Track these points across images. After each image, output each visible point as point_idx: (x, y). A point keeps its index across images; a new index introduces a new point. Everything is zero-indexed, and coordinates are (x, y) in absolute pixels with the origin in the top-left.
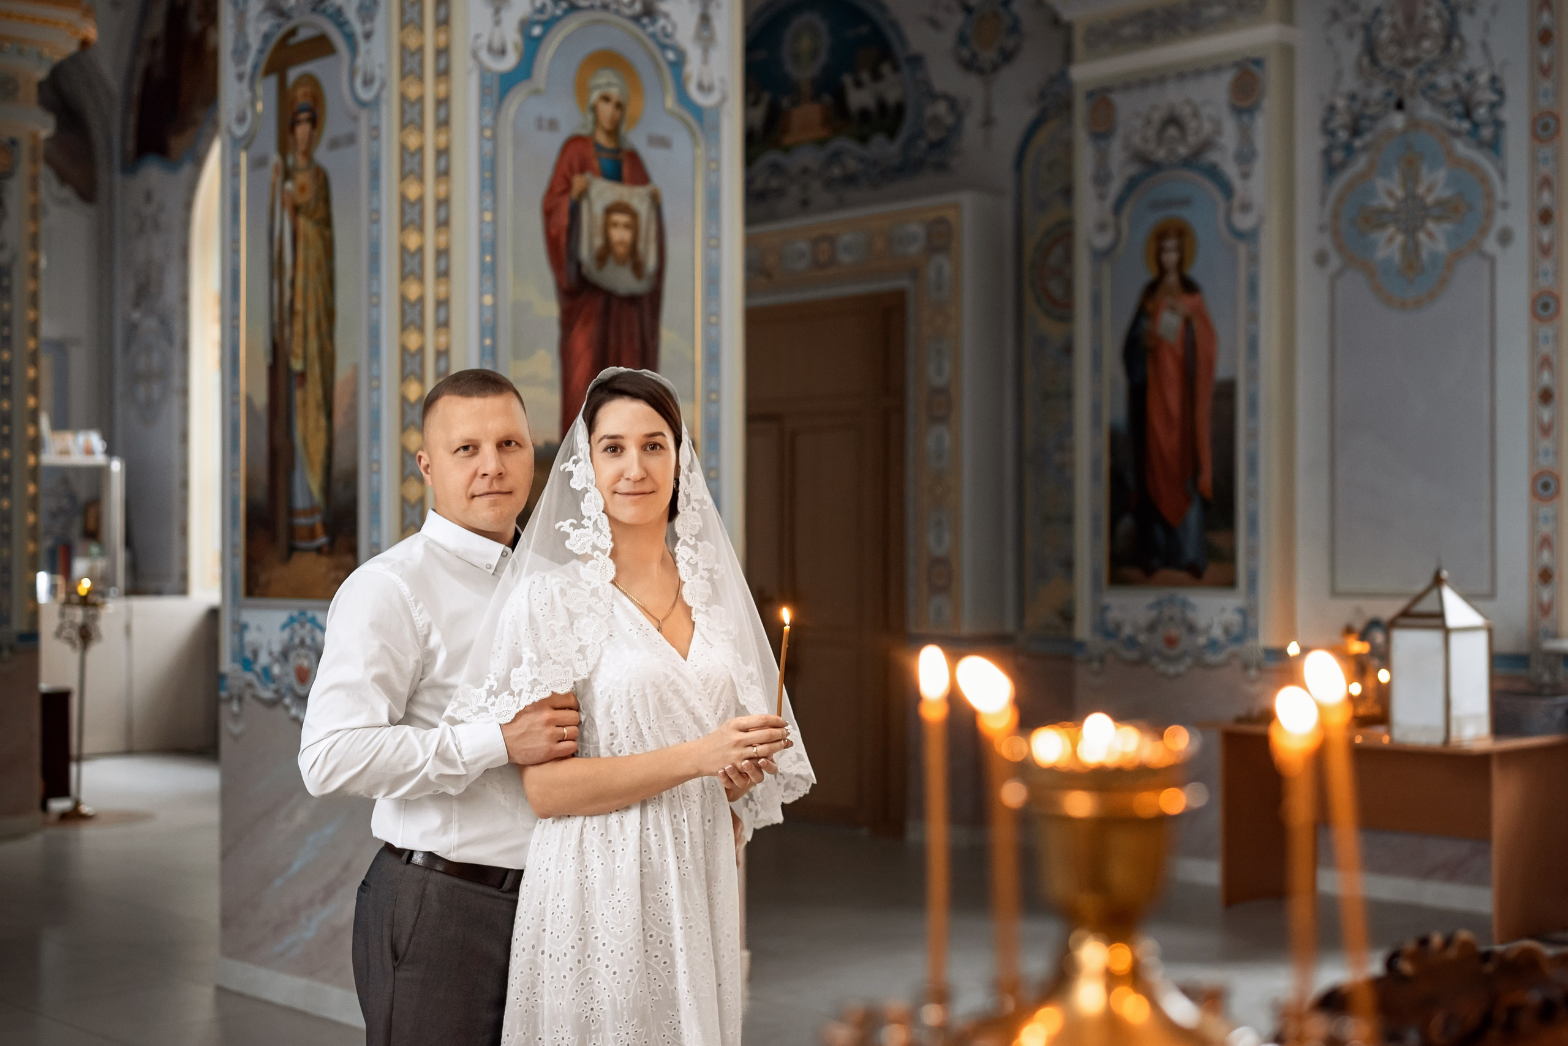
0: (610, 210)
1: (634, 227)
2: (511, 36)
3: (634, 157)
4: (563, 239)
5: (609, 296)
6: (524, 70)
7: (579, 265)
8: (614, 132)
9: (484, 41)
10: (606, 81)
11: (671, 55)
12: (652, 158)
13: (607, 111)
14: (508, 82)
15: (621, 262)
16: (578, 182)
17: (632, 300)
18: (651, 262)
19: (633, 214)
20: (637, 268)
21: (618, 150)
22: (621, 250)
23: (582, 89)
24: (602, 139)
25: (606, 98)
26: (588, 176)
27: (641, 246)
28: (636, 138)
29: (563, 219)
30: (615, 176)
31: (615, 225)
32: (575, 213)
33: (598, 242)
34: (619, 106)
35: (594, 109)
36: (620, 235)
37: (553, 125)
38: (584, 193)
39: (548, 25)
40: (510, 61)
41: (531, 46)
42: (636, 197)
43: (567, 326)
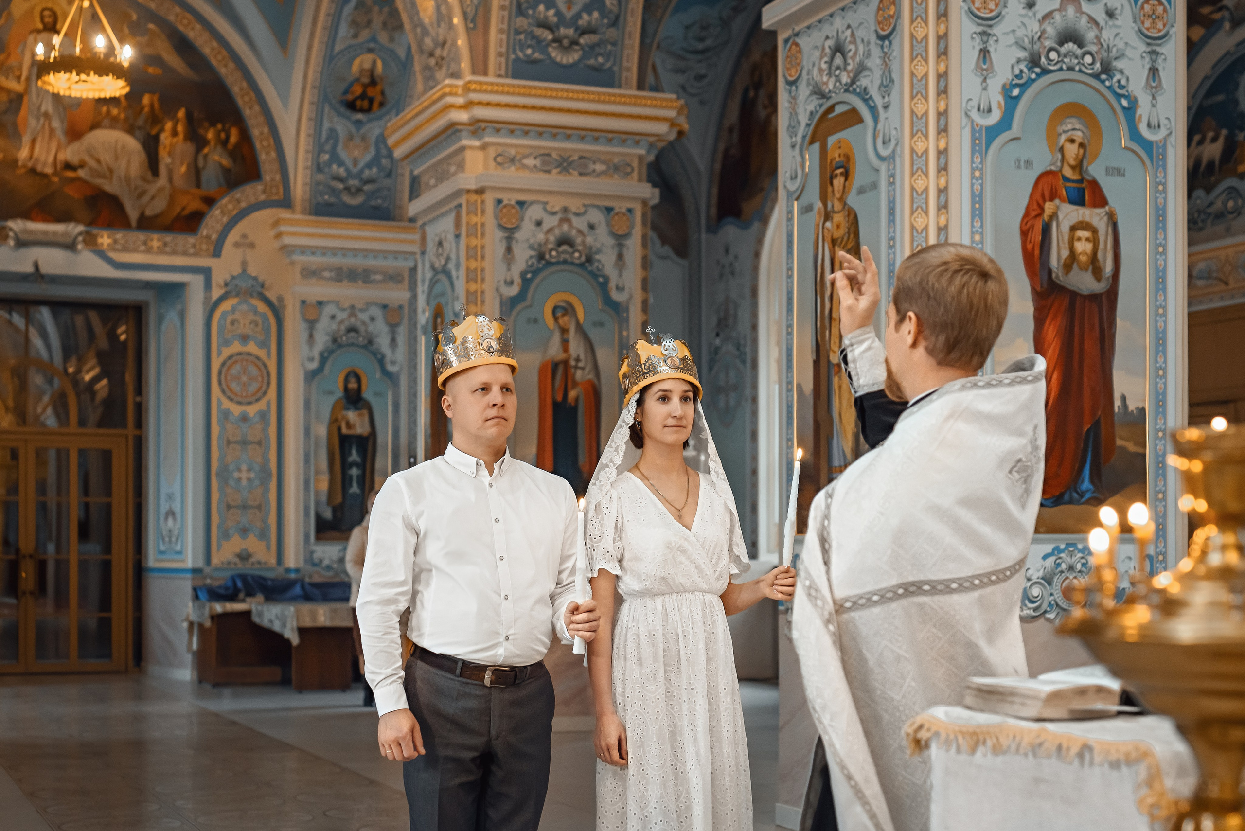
0: (1073, 229)
1: (1095, 241)
2: (996, 98)
3: (1094, 185)
4: (1037, 252)
5: (1074, 295)
6: (1005, 123)
7: (1050, 272)
8: (1079, 167)
9: (974, 103)
10: (1073, 127)
11: (1125, 103)
12: (1108, 185)
13: (1072, 151)
14: (993, 132)
15: (1083, 268)
16: (1049, 207)
17: (1094, 298)
18: (1109, 268)
19: (1095, 231)
20: (1097, 272)
21: (1081, 181)
22: (1083, 258)
24: (1068, 172)
25: (1072, 141)
26: (1057, 201)
27: (1100, 255)
29: (1036, 236)
30: (1079, 201)
31: (1079, 239)
32: (1046, 230)
33: (1065, 253)
34: (1081, 145)
35: (1061, 149)
36: (1083, 247)
37: (1028, 164)
38: (1054, 216)
39: (1023, 87)
40: (995, 116)
41: (1011, 102)
42: (1096, 216)
43: (1040, 320)
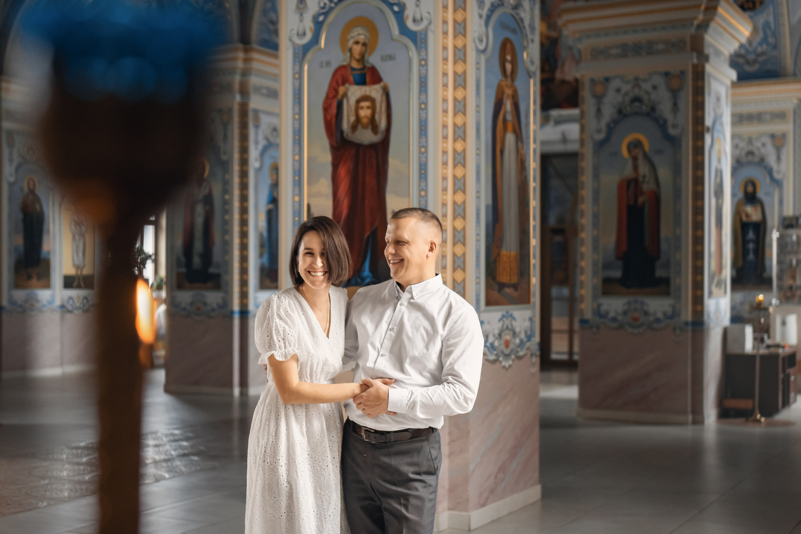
0: (358, 101)
1: (373, 108)
2: (308, 24)
4: (334, 120)
5: (358, 146)
6: (315, 40)
7: (342, 132)
8: (362, 59)
9: (295, 32)
10: (359, 34)
11: (396, 8)
12: (383, 69)
13: (357, 49)
14: (306, 48)
15: (365, 127)
16: (341, 90)
17: (373, 146)
18: (383, 124)
20: (375, 128)
21: (364, 68)
22: (365, 121)
23: (343, 41)
24: (355, 65)
25: (357, 43)
26: (347, 85)
27: (377, 117)
28: (374, 60)
29: (334, 110)
30: (362, 82)
31: (362, 108)
32: (340, 106)
33: (353, 119)
34: (364, 44)
35: (350, 50)
36: (365, 113)
37: (328, 63)
38: (345, 95)
39: (326, 14)
40: (309, 36)
41: (318, 25)
42: (374, 91)
43: (335, 166)
